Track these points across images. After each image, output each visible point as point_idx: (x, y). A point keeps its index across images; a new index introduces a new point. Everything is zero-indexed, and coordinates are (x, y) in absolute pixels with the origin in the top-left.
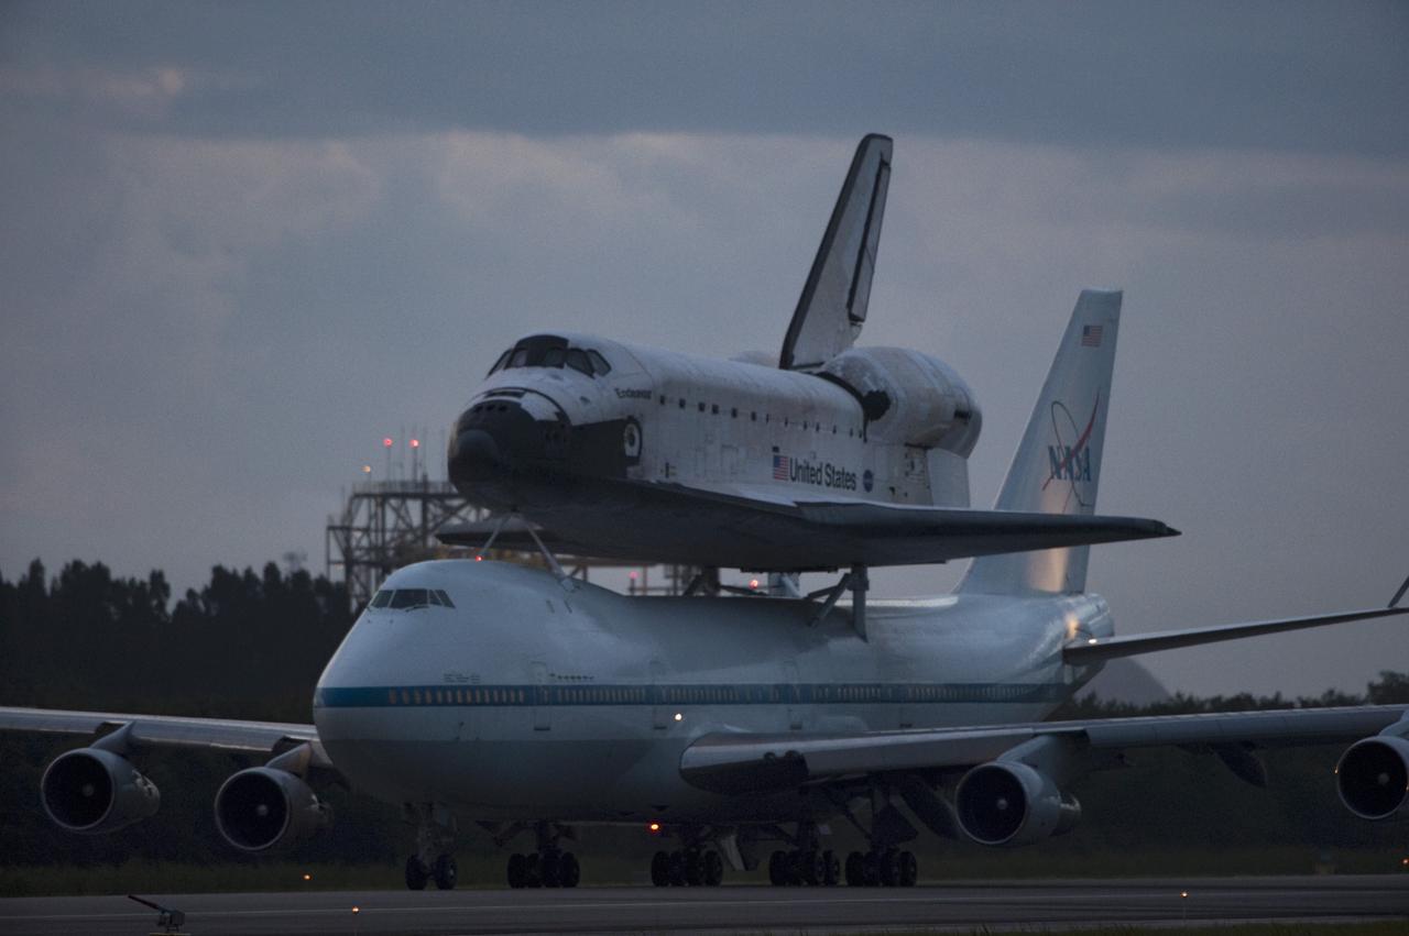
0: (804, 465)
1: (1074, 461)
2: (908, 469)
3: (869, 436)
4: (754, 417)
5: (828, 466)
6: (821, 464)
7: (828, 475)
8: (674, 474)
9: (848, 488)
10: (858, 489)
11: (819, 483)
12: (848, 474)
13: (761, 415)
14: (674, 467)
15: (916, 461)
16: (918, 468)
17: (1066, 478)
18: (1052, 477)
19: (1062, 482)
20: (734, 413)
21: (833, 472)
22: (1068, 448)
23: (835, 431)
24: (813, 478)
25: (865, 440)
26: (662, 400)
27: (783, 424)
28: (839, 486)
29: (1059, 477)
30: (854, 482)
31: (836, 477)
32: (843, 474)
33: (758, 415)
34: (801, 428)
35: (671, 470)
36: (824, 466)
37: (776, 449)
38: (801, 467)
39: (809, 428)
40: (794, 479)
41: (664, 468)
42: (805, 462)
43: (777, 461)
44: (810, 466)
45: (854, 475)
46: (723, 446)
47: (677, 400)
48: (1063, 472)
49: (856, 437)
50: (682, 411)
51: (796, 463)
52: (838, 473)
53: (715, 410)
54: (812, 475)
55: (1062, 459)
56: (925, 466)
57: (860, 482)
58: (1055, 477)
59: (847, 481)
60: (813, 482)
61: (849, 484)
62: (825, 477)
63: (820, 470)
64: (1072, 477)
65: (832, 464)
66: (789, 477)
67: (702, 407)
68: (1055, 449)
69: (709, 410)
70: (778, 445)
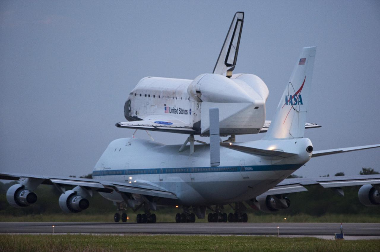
0: (173, 109)
1: (293, 99)
2: (198, 108)
3: (191, 100)
4: (159, 97)
5: (180, 108)
6: (178, 108)
7: (180, 111)
8: (138, 114)
9: (185, 114)
10: (188, 114)
11: (177, 113)
12: (185, 110)
13: (161, 96)
14: (138, 112)
15: (199, 105)
16: (200, 107)
17: (289, 104)
18: (285, 105)
19: (288, 106)
20: (154, 96)
21: (181, 110)
22: (291, 96)
23: (181, 99)
24: (176, 112)
25: (190, 101)
26: (136, 95)
27: (167, 98)
28: (183, 114)
29: (287, 104)
30: (187, 112)
31: (182, 111)
32: (184, 110)
33: (160, 96)
34: (172, 99)
35: (138, 113)
36: (179, 109)
37: (165, 105)
38: (172, 109)
39: (174, 99)
40: (170, 113)
41: (136, 112)
42: (173, 108)
43: (166, 108)
44: (175, 109)
45: (187, 110)
46: (152, 105)
47: (139, 94)
48: (288, 103)
49: (187, 100)
50: (141, 97)
51: (171, 108)
52: (183, 110)
53: (149, 96)
54: (175, 111)
55: (289, 99)
56: (201, 107)
57: (188, 112)
58: (286, 104)
59: (185, 112)
60: (176, 113)
61: (185, 113)
62: (179, 111)
63: (177, 110)
64: (292, 104)
65: (181, 108)
66: (169, 112)
67: (146, 96)
68: (287, 96)
69: (147, 96)
70: (166, 104)
